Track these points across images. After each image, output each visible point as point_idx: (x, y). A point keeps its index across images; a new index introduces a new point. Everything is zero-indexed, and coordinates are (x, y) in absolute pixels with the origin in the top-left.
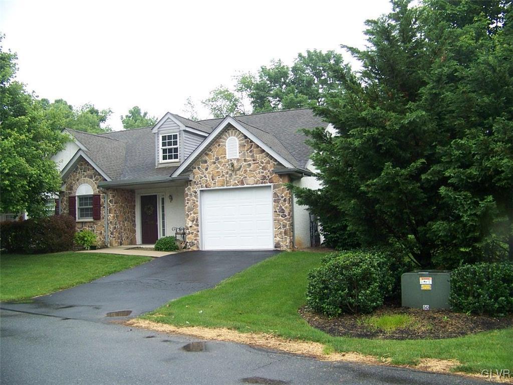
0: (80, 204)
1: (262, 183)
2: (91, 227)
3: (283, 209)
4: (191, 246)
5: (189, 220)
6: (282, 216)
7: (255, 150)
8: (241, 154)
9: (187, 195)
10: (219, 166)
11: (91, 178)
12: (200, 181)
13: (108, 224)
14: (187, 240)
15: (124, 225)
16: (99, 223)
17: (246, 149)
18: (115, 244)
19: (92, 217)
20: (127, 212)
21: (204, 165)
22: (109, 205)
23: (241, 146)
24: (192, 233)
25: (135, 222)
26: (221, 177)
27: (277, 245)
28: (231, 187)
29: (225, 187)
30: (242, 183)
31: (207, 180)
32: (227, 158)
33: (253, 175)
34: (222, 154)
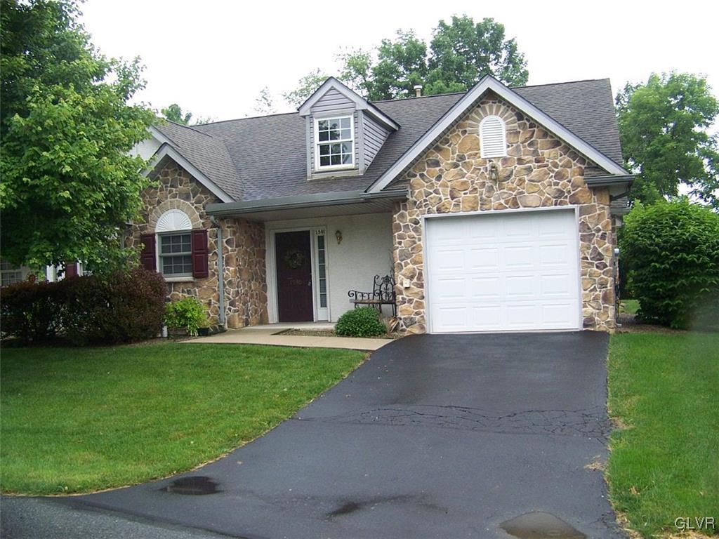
0: (164, 250)
1: (556, 205)
2: (189, 292)
3: (599, 254)
4: (407, 327)
5: (404, 275)
6: (597, 267)
7: (539, 140)
8: (511, 148)
9: (398, 227)
10: (465, 171)
11: (188, 198)
12: (425, 201)
13: (224, 285)
14: (399, 315)
15: (250, 287)
16: (205, 284)
17: (521, 139)
18: (239, 324)
19: (191, 274)
20: (255, 262)
21: (433, 169)
22: (227, 249)
23: (513, 133)
24: (410, 301)
25: (265, 282)
26: (471, 192)
27: (588, 322)
28: (492, 211)
29: (479, 212)
30: (515, 205)
31: (440, 199)
32: (483, 156)
33: (536, 189)
34: (470, 149)
